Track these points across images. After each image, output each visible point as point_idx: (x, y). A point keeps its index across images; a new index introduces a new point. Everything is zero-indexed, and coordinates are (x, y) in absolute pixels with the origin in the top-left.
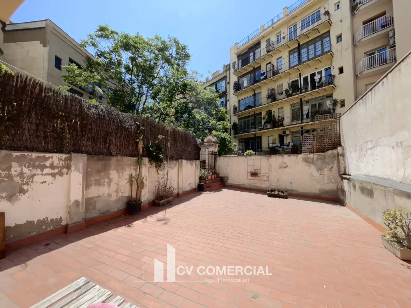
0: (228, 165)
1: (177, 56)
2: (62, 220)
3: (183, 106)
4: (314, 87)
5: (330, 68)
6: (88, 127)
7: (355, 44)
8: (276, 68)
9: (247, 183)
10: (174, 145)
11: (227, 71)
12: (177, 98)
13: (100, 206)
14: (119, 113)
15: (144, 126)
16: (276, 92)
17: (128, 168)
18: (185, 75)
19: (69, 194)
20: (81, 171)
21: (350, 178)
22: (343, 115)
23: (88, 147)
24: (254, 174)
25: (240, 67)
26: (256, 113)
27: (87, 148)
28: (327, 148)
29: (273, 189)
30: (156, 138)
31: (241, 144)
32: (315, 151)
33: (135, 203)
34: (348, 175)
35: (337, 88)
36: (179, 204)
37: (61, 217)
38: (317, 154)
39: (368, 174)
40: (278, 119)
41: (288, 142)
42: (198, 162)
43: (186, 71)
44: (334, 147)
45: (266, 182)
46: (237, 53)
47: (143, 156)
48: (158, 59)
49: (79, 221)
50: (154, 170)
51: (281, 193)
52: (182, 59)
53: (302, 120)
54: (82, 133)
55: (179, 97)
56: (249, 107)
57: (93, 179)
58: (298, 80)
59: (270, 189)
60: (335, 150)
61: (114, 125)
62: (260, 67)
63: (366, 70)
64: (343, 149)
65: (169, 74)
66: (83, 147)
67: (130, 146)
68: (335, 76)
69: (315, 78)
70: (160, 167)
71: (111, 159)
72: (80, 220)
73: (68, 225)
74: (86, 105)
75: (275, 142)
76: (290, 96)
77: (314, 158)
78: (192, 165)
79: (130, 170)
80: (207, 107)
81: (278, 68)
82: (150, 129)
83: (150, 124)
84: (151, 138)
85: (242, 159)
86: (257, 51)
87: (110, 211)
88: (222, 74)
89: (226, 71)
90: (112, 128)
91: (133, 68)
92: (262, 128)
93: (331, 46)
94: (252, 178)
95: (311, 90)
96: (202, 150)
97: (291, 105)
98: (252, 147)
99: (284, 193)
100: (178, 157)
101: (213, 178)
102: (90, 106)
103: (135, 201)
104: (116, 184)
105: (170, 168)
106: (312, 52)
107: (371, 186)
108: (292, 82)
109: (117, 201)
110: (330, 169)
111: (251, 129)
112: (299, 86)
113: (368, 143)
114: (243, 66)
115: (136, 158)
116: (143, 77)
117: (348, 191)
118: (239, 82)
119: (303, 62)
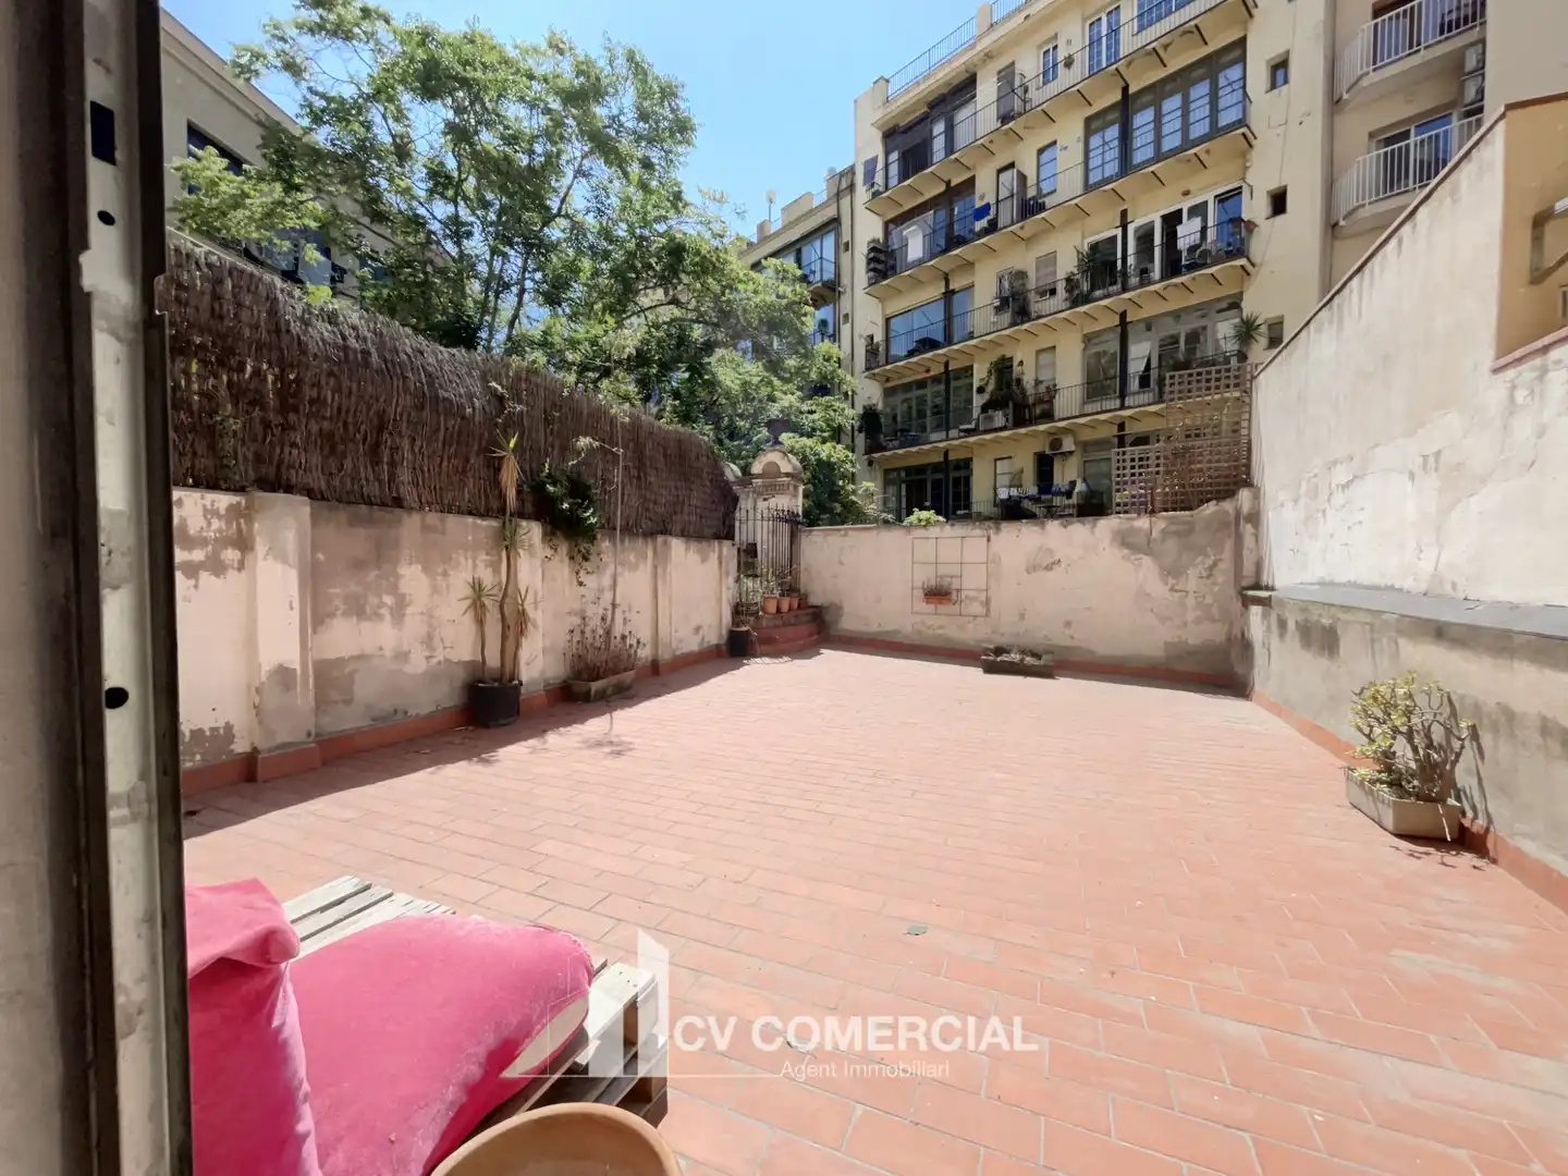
0: (841, 563)
1: (641, 124)
2: (233, 736)
3: (669, 335)
4: (1173, 267)
5: (1237, 192)
6: (309, 392)
7: (1336, 99)
8: (1034, 188)
9: (910, 629)
10: (639, 478)
11: (841, 195)
12: (645, 301)
13: (367, 690)
14: (421, 344)
15: (520, 402)
16: (1032, 283)
17: (466, 559)
18: (676, 208)
19: (251, 642)
20: (293, 557)
21: (1270, 596)
22: (1263, 369)
23: (311, 472)
24: (938, 594)
25: (893, 181)
26: (950, 369)
27: (308, 473)
28: (1202, 493)
29: (1005, 646)
30: (566, 449)
31: (892, 490)
32: (1158, 505)
33: (496, 684)
34: (1267, 588)
35: (1257, 273)
36: (659, 696)
37: (227, 723)
38: (1164, 518)
39: (1328, 579)
40: (1033, 392)
41: (1067, 482)
42: (728, 550)
43: (680, 192)
44: (1226, 491)
45: (979, 621)
46: (884, 124)
47: (522, 515)
48: (562, 138)
49: (297, 740)
50: (562, 568)
51: (1029, 660)
52: (663, 140)
53: (1122, 396)
54: (286, 419)
55: (651, 297)
56: (927, 344)
57: (338, 590)
58: (1116, 236)
59: (992, 647)
60: (1228, 500)
61: (406, 390)
62: (972, 181)
63: (1370, 203)
64: (1256, 497)
65: (609, 201)
66: (293, 472)
67: (469, 474)
68: (1256, 226)
69: (1181, 230)
70: (586, 559)
71: (399, 521)
72: (300, 736)
73: (255, 751)
74: (293, 308)
75: (1018, 483)
76: (1084, 303)
77: (1155, 534)
78: (704, 560)
79: (475, 566)
80: (763, 339)
81: (1039, 190)
82: (545, 412)
83: (542, 392)
84: (550, 449)
85: (892, 539)
86: (962, 115)
87: (406, 713)
88: (823, 206)
89: (838, 195)
90: (397, 401)
91: (460, 176)
92: (972, 426)
93: (1248, 103)
94: (931, 608)
95: (1162, 279)
96: (745, 504)
97: (1088, 339)
98: (932, 502)
99: (1040, 659)
100: (654, 526)
101: (785, 607)
102: (310, 313)
103: (499, 680)
104: (422, 614)
105: (623, 565)
106: (1172, 124)
107: (1332, 617)
108: (1094, 247)
109: (432, 676)
110: (1205, 569)
111: (932, 432)
112: (1119, 263)
113: (1339, 466)
114: (904, 176)
115: (494, 523)
116: (502, 211)
117: (1261, 644)
118: (890, 243)
119: (1139, 165)
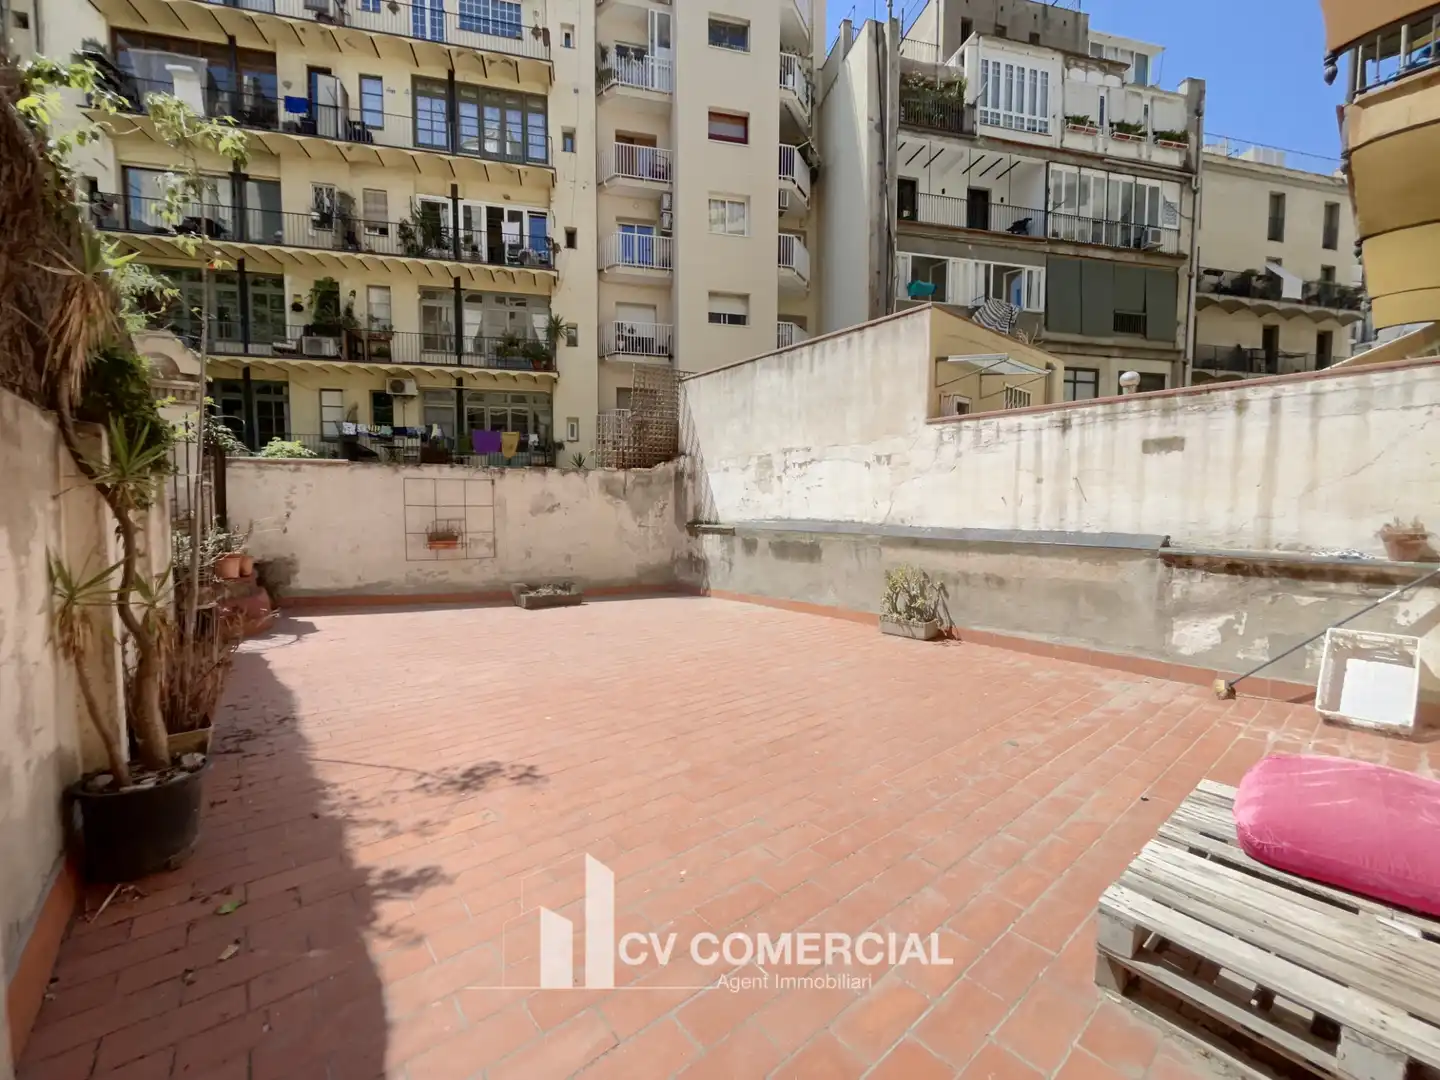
4: (498, 255)
5: (544, 216)
7: (599, 181)
8: (358, 114)
16: (359, 212)
22: (694, 378)
24: (442, 538)
26: (249, 269)
29: (533, 583)
32: (631, 462)
34: (710, 522)
35: (561, 286)
38: (635, 472)
40: (367, 326)
44: (667, 458)
45: (487, 562)
51: (560, 592)
53: (459, 354)
56: (210, 228)
58: (446, 205)
60: (672, 462)
62: (268, 56)
63: (622, 265)
64: (694, 463)
68: (558, 248)
69: (504, 227)
75: (353, 419)
76: (420, 256)
77: (628, 483)
92: (291, 346)
93: (549, 149)
94: (434, 553)
95: (489, 262)
97: (423, 291)
99: (566, 590)
106: (492, 132)
107: (813, 539)
108: (425, 205)
110: (658, 511)
112: (451, 231)
113: (795, 452)
119: (467, 151)
